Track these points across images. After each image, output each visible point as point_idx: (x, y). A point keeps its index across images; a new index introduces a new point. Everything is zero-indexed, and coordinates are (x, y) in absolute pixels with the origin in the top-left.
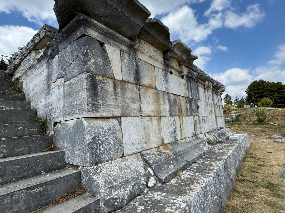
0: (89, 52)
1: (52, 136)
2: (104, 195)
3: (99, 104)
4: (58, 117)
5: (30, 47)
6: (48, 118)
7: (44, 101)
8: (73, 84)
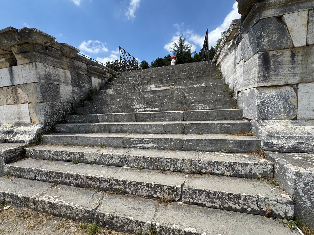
0: (263, 33)
1: (236, 100)
2: (264, 139)
3: (271, 75)
4: (240, 88)
5: (224, 41)
6: (234, 89)
7: (232, 77)
8: (250, 63)
